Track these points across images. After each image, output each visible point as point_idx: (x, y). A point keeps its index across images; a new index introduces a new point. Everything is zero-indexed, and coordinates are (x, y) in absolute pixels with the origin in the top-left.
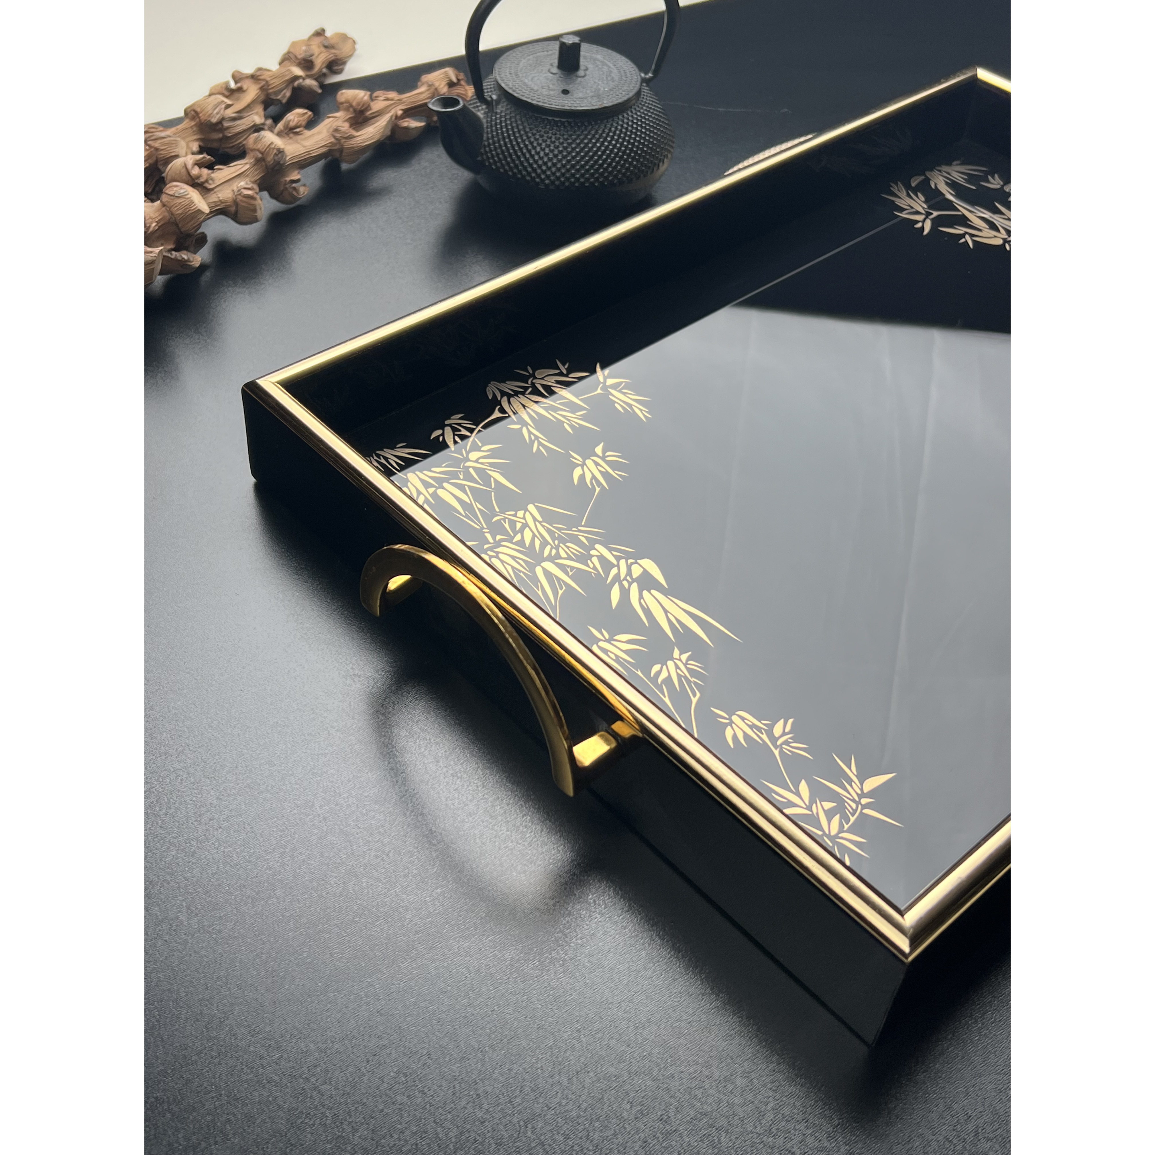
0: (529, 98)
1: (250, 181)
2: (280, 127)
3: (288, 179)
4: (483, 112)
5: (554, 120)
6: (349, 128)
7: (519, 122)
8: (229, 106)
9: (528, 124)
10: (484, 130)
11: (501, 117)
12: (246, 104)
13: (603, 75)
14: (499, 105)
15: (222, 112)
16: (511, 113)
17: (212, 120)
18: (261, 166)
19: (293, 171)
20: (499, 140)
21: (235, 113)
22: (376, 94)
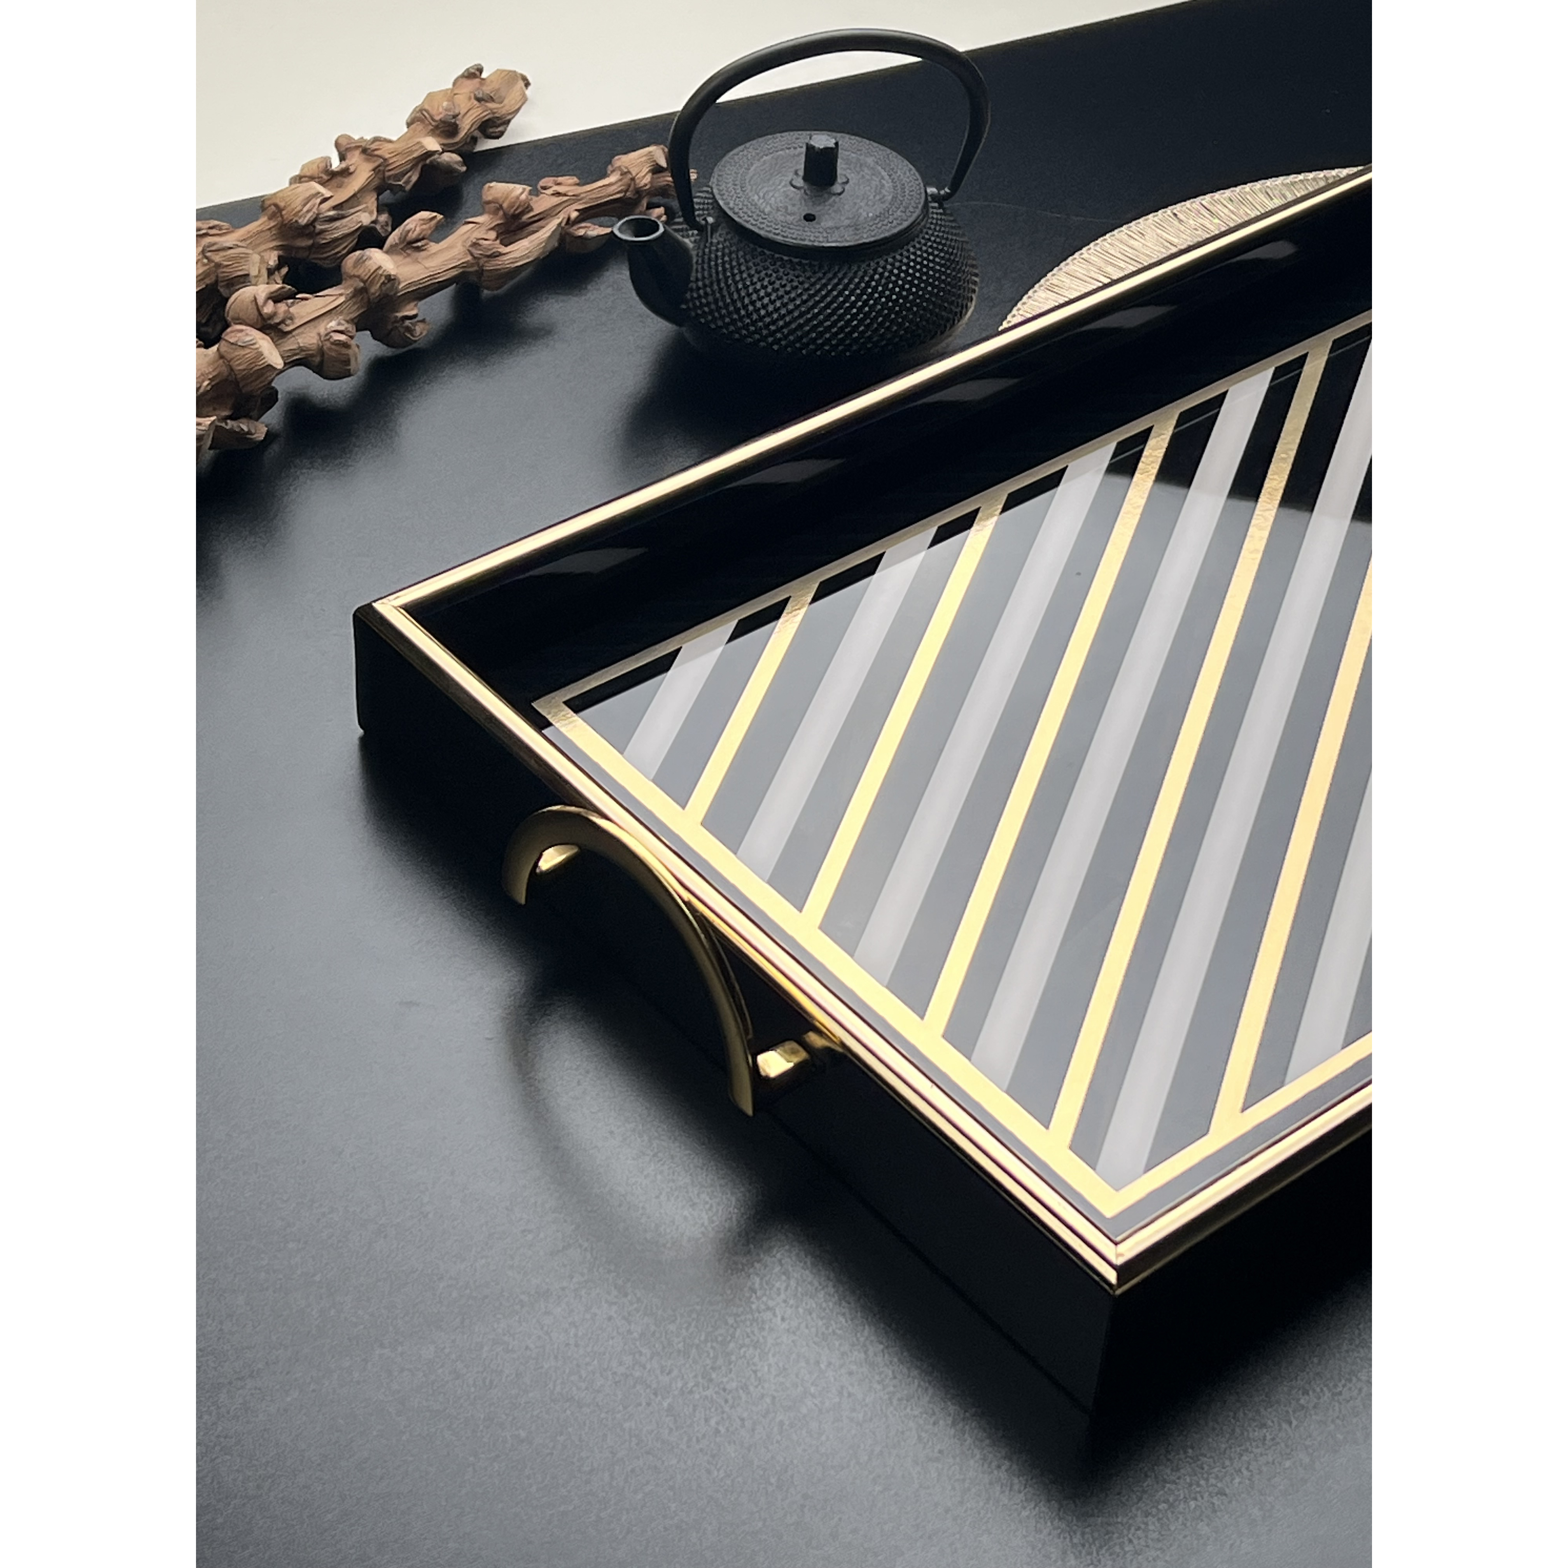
0: (755, 225)
1: (345, 320)
2: (394, 238)
3: (400, 315)
4: (693, 239)
5: (791, 261)
6: (496, 240)
7: (742, 260)
8: (325, 200)
9: (754, 264)
10: (692, 266)
11: (717, 250)
12: (352, 194)
13: (870, 191)
14: (716, 231)
15: (315, 210)
16: (731, 246)
17: (300, 221)
18: (362, 299)
19: (409, 303)
20: (712, 284)
21: (334, 208)
22: (542, 183)
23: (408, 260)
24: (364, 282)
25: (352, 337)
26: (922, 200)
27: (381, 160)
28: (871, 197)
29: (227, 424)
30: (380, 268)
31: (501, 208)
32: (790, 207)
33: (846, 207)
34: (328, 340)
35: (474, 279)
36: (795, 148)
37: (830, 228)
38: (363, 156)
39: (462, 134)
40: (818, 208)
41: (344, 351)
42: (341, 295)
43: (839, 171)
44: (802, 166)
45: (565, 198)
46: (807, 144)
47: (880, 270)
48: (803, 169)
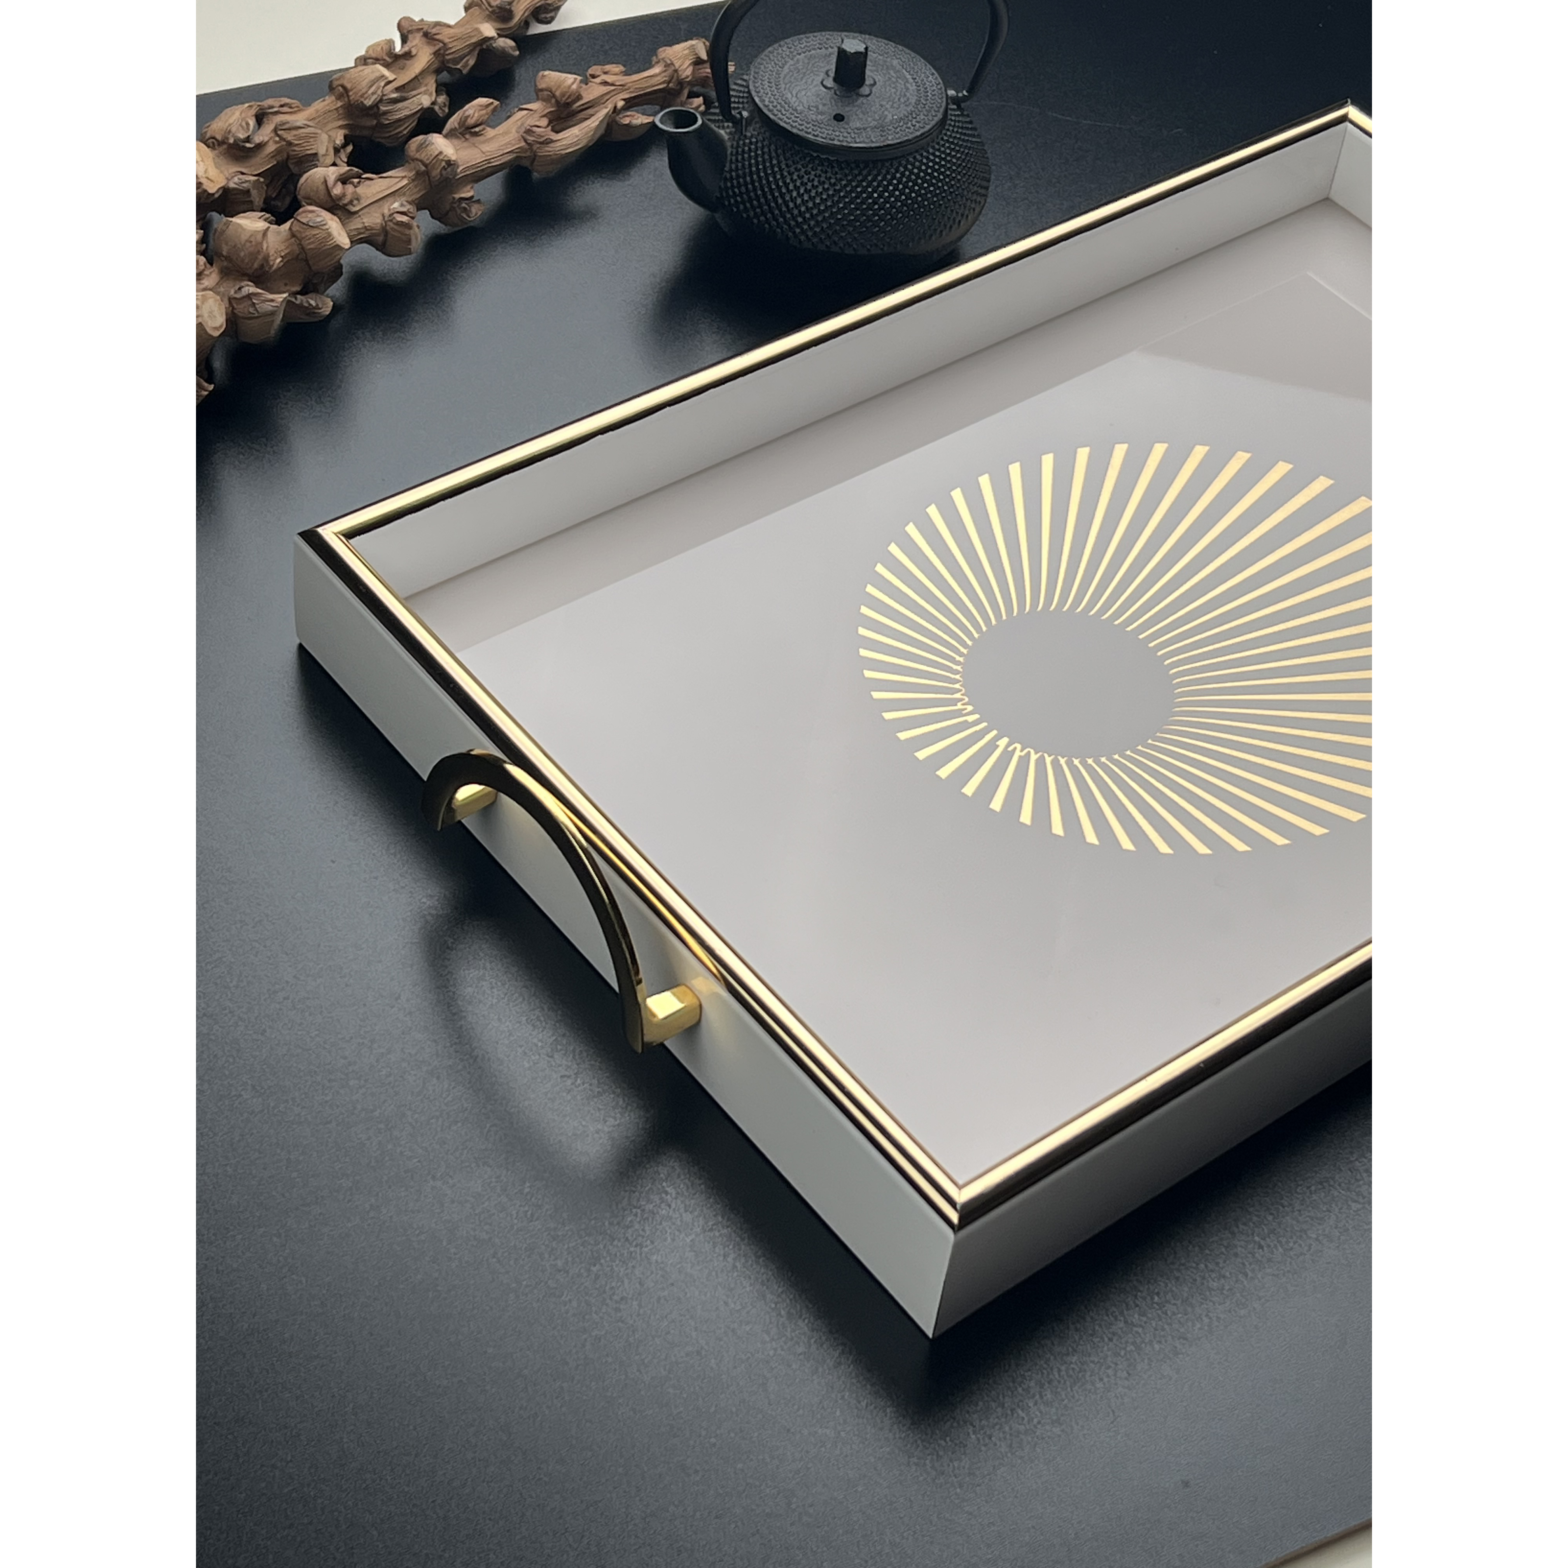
0: (789, 123)
1: (407, 201)
2: (453, 122)
3: (457, 196)
4: (728, 131)
5: (819, 157)
6: (548, 126)
7: (774, 155)
8: (390, 82)
9: (785, 158)
10: (727, 157)
11: (751, 143)
12: (413, 76)
13: (895, 93)
14: (751, 126)
15: (379, 92)
16: (764, 140)
17: (365, 102)
18: (424, 181)
19: (465, 186)
20: (745, 175)
21: (397, 89)
22: (590, 71)
23: (465, 144)
24: (426, 166)
25: (413, 218)
26: (944, 104)
27: (441, 45)
28: (896, 100)
29: (296, 299)
30: (441, 153)
31: (554, 96)
32: (820, 107)
33: (873, 109)
34: (391, 221)
35: (526, 163)
36: (827, 48)
37: (857, 129)
38: (424, 39)
39: (516, 19)
40: (847, 109)
41: (407, 232)
42: (405, 177)
43: (868, 73)
44: (833, 67)
45: (613, 88)
46: (839, 48)
47: (902, 169)
48: (834, 70)
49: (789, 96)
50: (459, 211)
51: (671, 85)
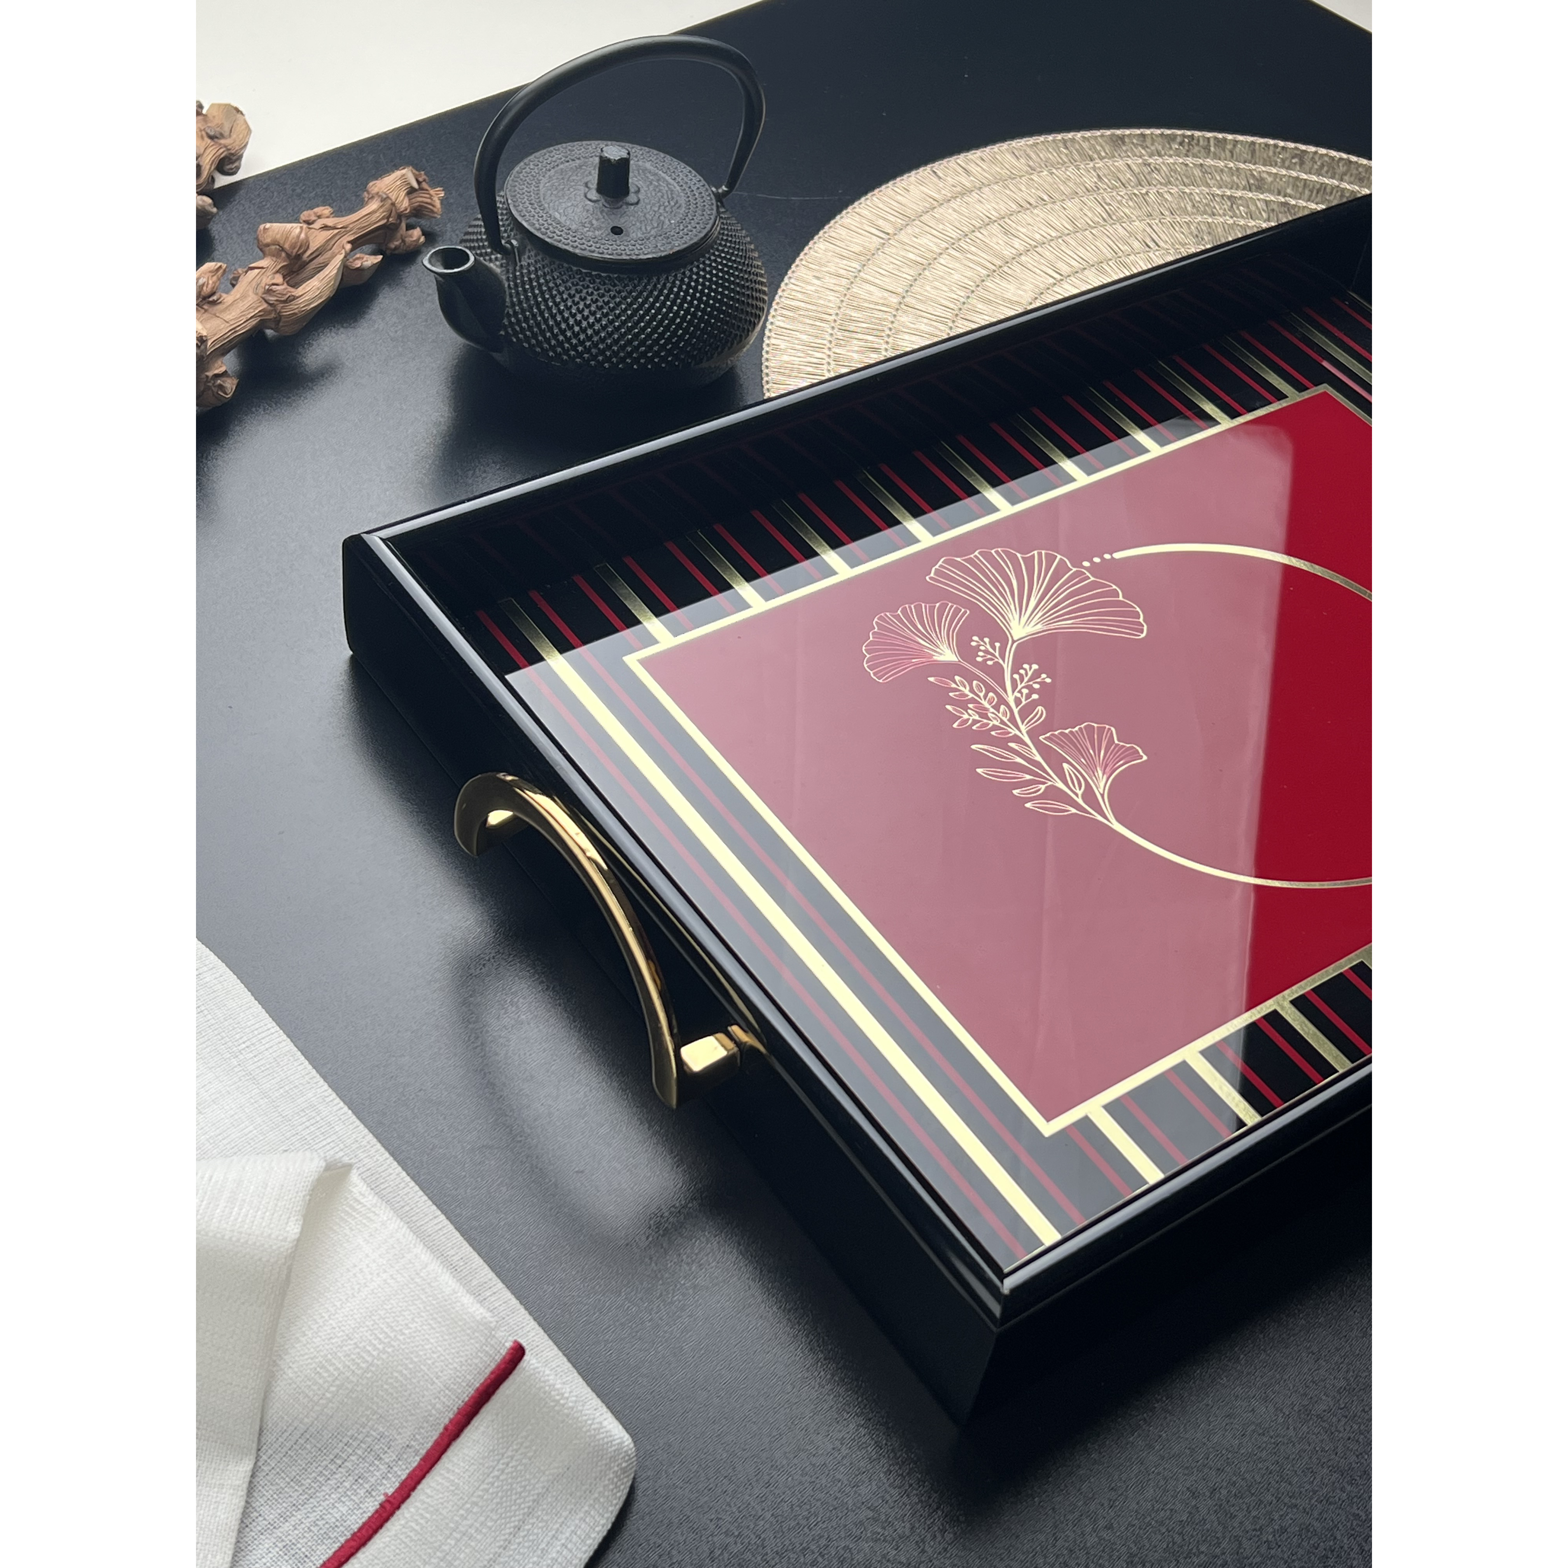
0: (568, 244)
3: (210, 374)
4: (498, 263)
5: (609, 277)
6: (285, 283)
7: (559, 281)
9: (573, 284)
10: (505, 292)
11: (529, 273)
13: (662, 197)
14: (524, 253)
16: (544, 267)
19: (217, 360)
20: (531, 308)
22: (306, 217)
23: (206, 316)
26: (713, 199)
28: (667, 204)
31: (283, 249)
32: (594, 222)
33: (647, 216)
36: (573, 160)
37: (641, 239)
40: (622, 220)
43: (631, 180)
44: (596, 177)
45: (336, 231)
46: (601, 157)
47: (695, 277)
48: (596, 181)
49: (557, 215)
50: (215, 390)
51: (391, 219)
